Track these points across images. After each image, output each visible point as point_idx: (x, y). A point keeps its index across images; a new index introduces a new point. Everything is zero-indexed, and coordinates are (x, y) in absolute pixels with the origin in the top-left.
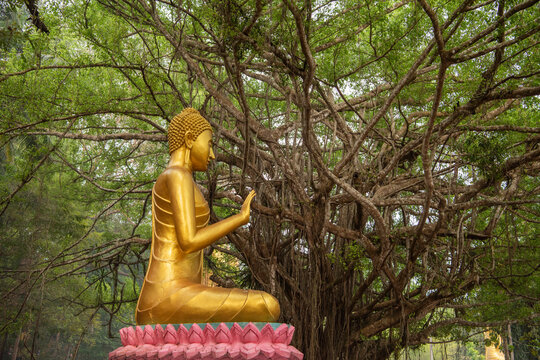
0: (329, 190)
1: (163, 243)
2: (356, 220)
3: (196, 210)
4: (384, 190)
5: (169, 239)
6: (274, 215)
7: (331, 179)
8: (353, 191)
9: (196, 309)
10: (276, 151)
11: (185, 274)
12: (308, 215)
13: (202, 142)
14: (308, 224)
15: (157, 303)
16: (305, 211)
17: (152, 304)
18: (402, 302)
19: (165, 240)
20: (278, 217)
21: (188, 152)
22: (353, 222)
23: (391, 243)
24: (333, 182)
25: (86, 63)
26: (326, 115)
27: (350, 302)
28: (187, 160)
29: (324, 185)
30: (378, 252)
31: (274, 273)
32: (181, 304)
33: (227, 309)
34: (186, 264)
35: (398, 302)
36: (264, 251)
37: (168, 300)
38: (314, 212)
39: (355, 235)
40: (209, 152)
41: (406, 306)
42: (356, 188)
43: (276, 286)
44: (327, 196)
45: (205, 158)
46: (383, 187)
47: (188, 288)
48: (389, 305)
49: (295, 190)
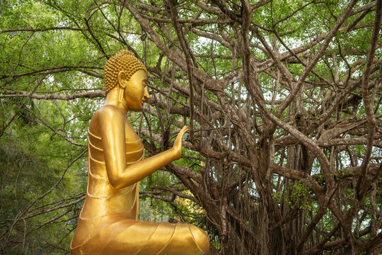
0: (272, 132)
1: (96, 180)
2: (302, 162)
3: (126, 146)
4: (329, 133)
5: (102, 176)
6: (222, 158)
7: (274, 121)
8: (295, 131)
9: (124, 244)
10: (222, 99)
11: (118, 210)
12: (254, 157)
13: (136, 82)
14: (254, 165)
15: (87, 240)
16: (251, 153)
17: (82, 241)
18: (351, 240)
19: (98, 177)
20: (225, 160)
21: (122, 91)
22: (300, 164)
23: (336, 181)
24: (276, 125)
25: (47, 26)
26: (270, 64)
27: (300, 241)
28: (121, 99)
29: (267, 127)
30: (324, 191)
31: (224, 213)
32: (110, 240)
33: (154, 243)
34: (119, 200)
35: (347, 240)
36: (216, 193)
37: (98, 236)
38: (260, 154)
39: (300, 175)
40: (143, 92)
41: (355, 244)
42: (300, 130)
43: (227, 226)
44: (271, 138)
45: (139, 97)
46: (328, 130)
47: (117, 223)
48: (338, 243)
49: (241, 134)
